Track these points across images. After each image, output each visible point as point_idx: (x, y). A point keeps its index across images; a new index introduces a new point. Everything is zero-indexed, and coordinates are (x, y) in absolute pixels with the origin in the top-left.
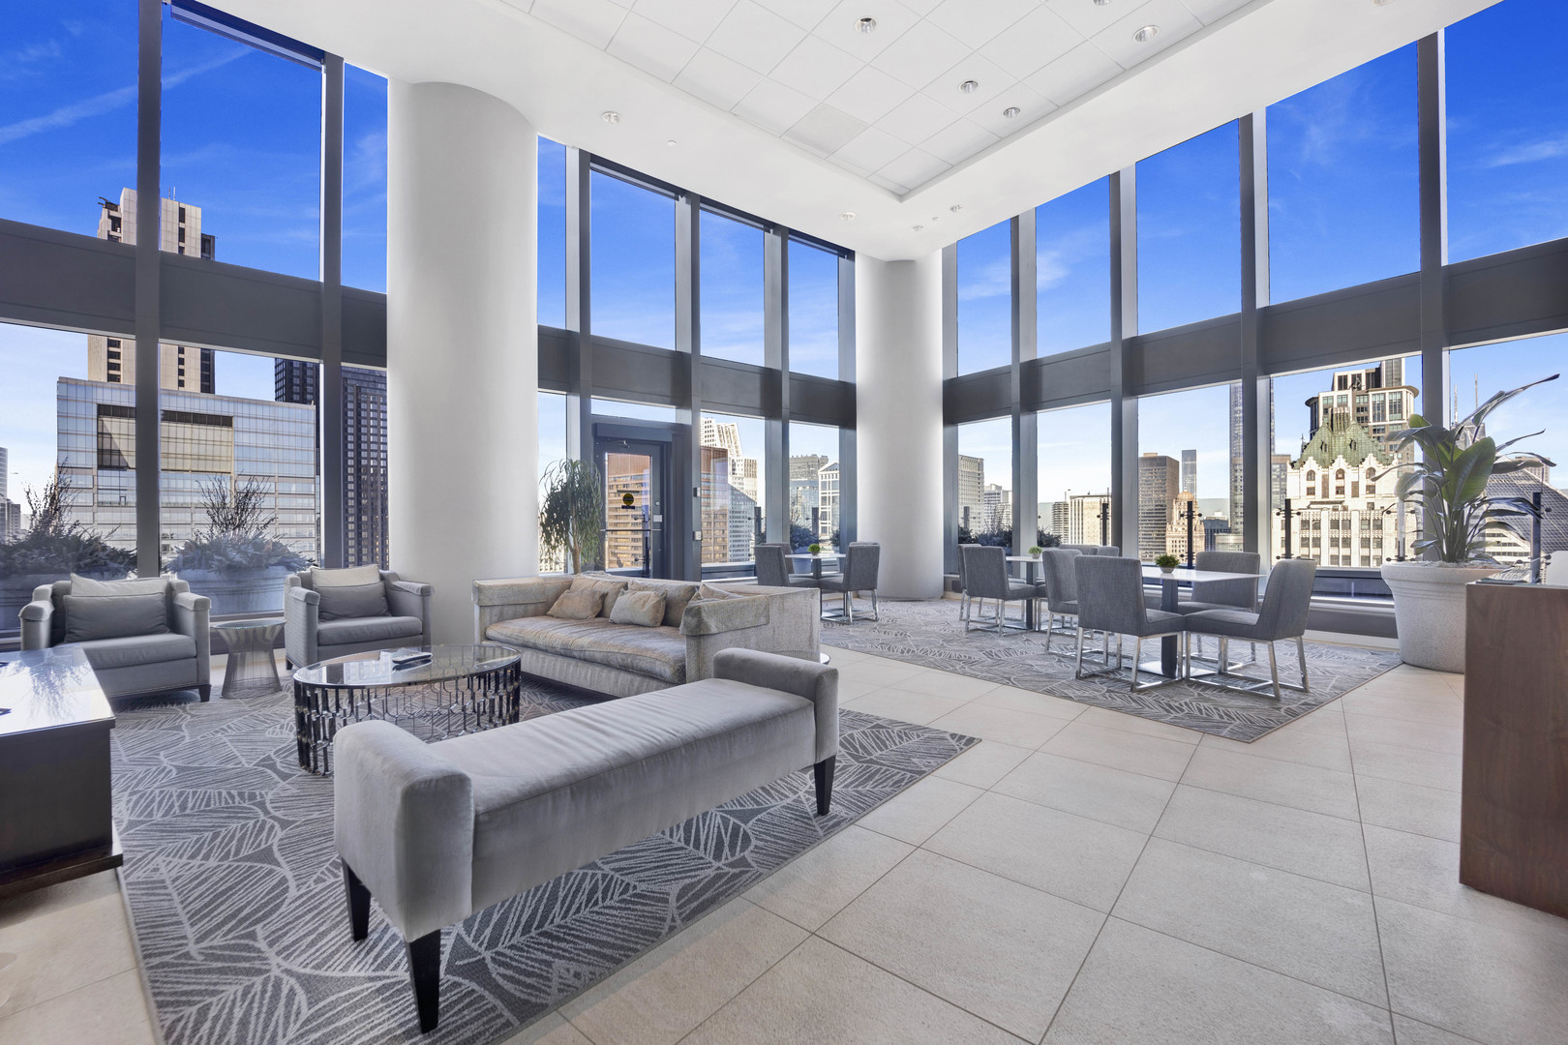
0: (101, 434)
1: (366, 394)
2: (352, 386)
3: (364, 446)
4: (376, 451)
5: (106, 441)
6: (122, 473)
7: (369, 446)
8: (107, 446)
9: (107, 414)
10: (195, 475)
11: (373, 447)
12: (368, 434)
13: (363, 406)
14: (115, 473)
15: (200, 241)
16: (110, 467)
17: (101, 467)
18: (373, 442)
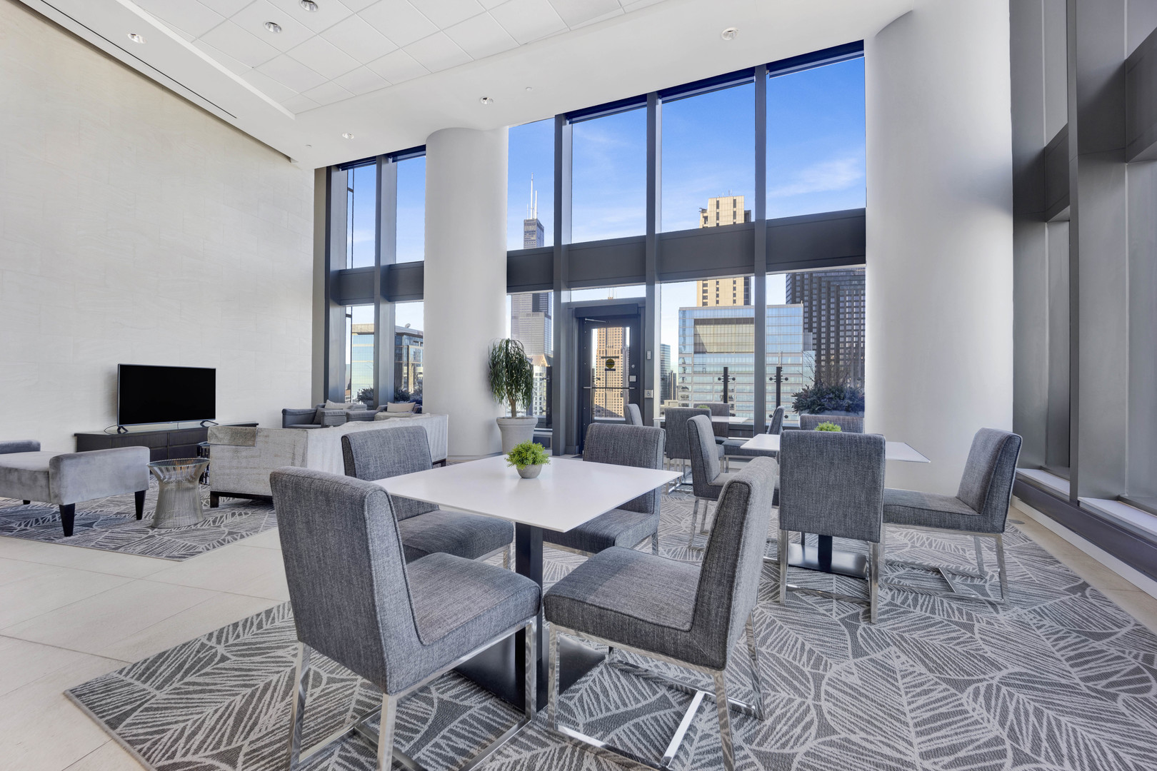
0: (695, 335)
1: (843, 290)
2: (834, 285)
3: (842, 328)
4: (850, 330)
5: (698, 338)
6: (704, 355)
7: (845, 327)
8: (698, 342)
9: (698, 324)
10: (737, 354)
11: (849, 328)
12: (845, 319)
13: (841, 299)
14: (701, 355)
15: (743, 216)
16: (699, 353)
17: (695, 353)
18: (848, 325)
